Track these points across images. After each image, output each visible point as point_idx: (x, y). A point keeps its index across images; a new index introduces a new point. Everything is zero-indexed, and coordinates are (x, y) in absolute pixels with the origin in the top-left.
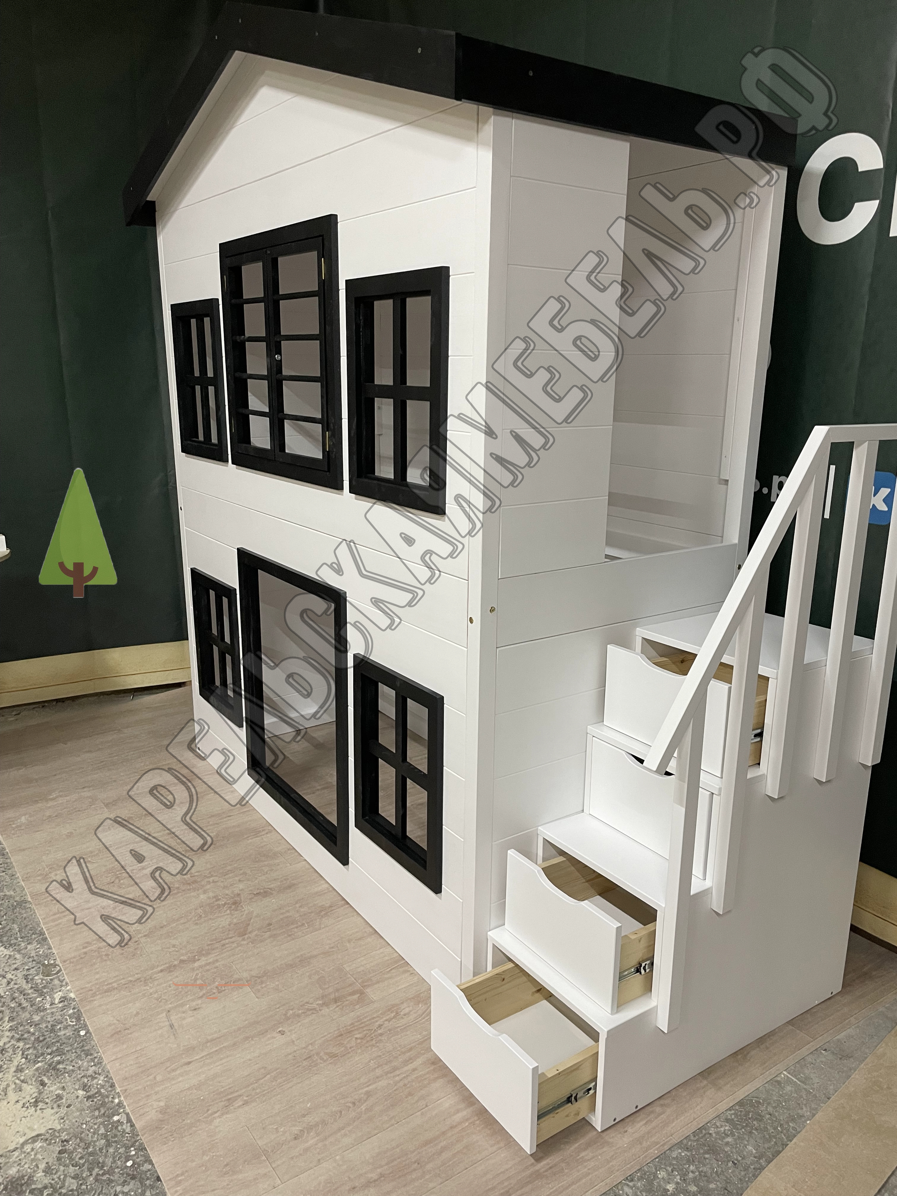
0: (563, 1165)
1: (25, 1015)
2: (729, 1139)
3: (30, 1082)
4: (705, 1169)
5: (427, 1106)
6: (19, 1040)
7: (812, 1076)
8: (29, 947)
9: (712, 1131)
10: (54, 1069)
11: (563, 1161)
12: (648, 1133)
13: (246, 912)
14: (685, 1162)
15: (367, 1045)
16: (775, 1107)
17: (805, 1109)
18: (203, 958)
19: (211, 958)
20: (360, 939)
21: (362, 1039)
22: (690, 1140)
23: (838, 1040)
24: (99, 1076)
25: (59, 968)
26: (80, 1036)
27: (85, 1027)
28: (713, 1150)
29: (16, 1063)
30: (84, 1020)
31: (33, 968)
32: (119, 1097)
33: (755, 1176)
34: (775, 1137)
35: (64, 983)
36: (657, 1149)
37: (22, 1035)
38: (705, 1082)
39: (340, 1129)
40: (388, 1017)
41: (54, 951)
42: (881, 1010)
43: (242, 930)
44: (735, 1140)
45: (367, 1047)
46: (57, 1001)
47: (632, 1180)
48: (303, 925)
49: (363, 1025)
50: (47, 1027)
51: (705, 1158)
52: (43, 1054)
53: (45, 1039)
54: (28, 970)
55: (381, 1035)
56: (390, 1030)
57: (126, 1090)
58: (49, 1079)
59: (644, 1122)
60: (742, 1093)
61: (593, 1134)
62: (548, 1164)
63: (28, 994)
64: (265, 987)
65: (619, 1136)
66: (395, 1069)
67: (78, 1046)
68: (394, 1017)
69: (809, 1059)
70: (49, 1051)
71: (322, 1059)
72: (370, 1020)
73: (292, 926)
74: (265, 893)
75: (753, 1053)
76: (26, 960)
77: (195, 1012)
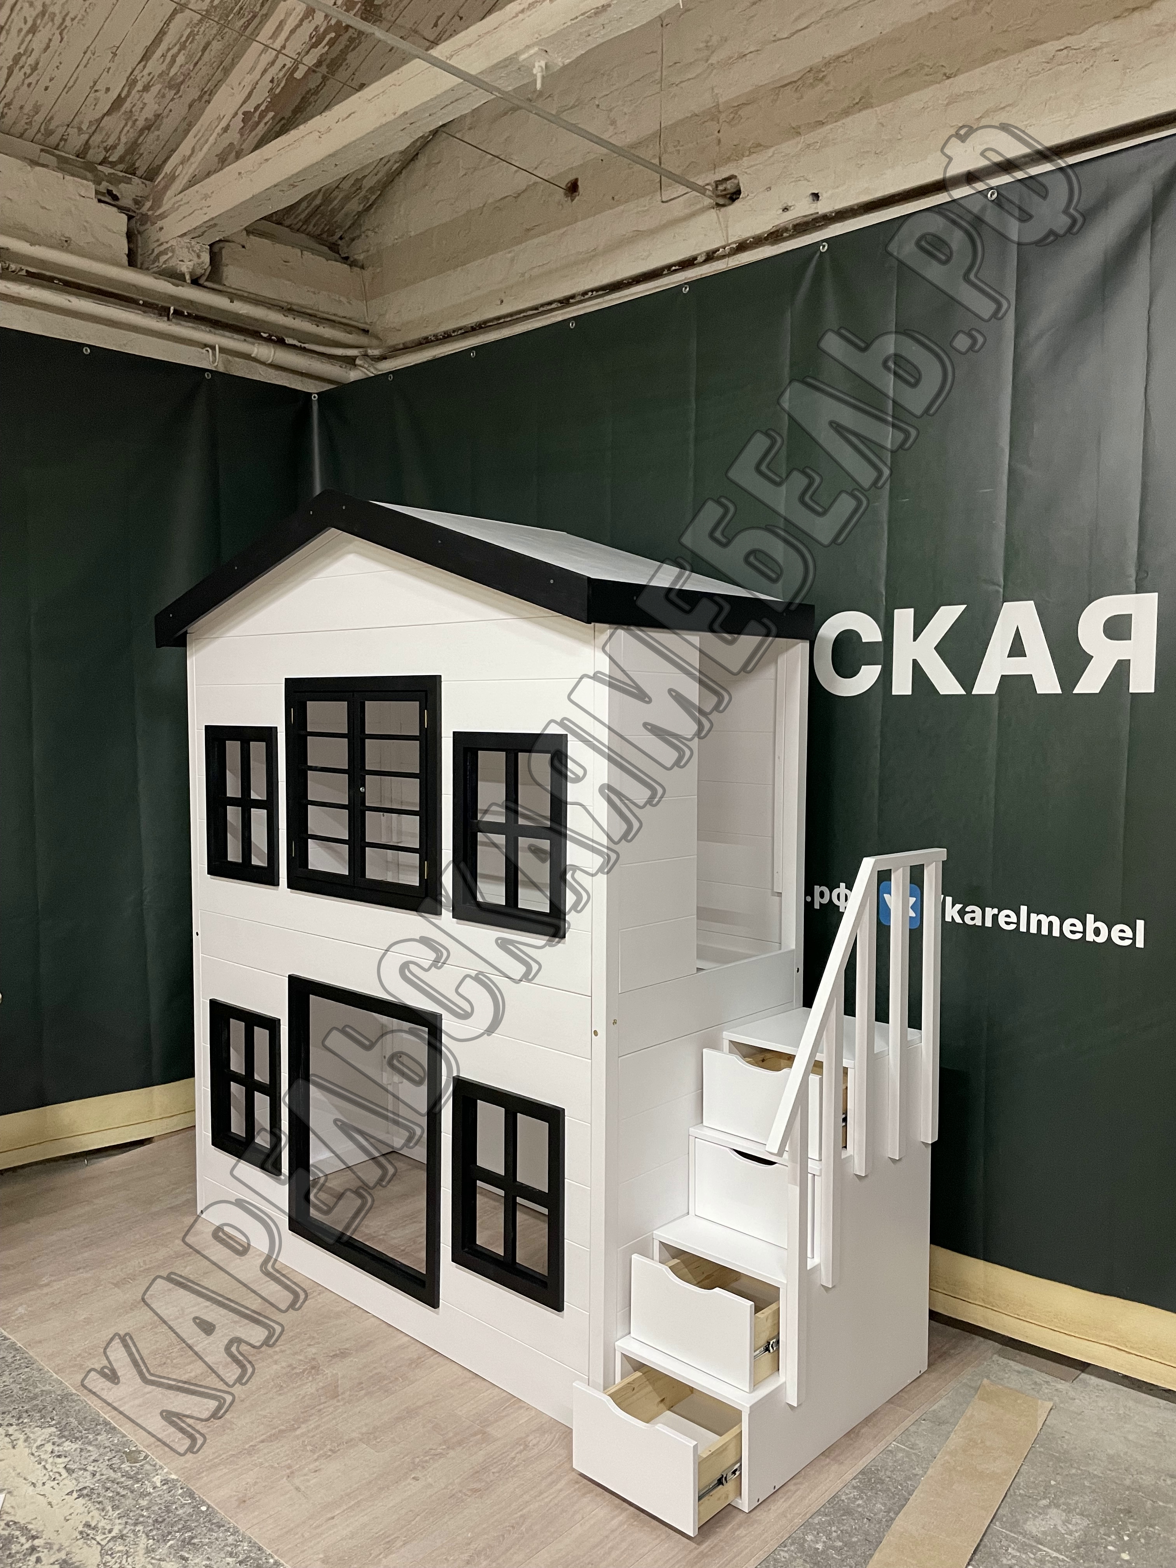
0: (723, 1544)
1: (129, 1502)
2: (860, 1502)
3: (168, 1559)
4: (845, 1528)
5: (583, 1518)
6: (136, 1524)
7: (917, 1442)
8: (99, 1438)
9: (843, 1497)
10: (189, 1543)
11: (721, 1541)
12: (789, 1507)
13: (330, 1375)
14: (826, 1525)
15: (507, 1476)
16: (892, 1471)
17: (917, 1469)
18: (303, 1426)
19: (312, 1424)
20: (462, 1385)
21: (499, 1472)
22: (827, 1508)
23: (934, 1411)
24: (242, 1544)
25: (144, 1454)
26: (203, 1512)
27: (203, 1503)
28: (848, 1512)
29: (142, 1546)
30: (199, 1497)
31: (114, 1457)
32: (272, 1557)
33: (888, 1527)
34: (897, 1494)
35: (158, 1467)
36: (801, 1519)
37: (137, 1520)
38: (828, 1460)
39: (507, 1550)
40: (518, 1450)
41: (130, 1437)
42: (964, 1381)
43: (333, 1392)
44: (864, 1502)
45: (507, 1479)
46: (159, 1484)
47: (785, 1546)
48: (397, 1379)
49: (495, 1461)
50: (160, 1509)
51: (843, 1519)
52: (169, 1533)
53: (164, 1520)
54: (109, 1460)
55: (517, 1466)
56: (524, 1461)
57: (278, 1550)
58: (189, 1553)
59: (783, 1500)
60: (861, 1464)
61: (741, 1517)
62: (709, 1545)
63: (122, 1483)
64: (381, 1441)
65: (765, 1514)
66: (541, 1493)
67: (205, 1520)
68: (524, 1449)
69: (913, 1429)
70: (176, 1529)
71: (466, 1495)
72: (501, 1454)
73: (386, 1382)
74: (343, 1354)
75: (863, 1431)
76: (102, 1450)
77: (317, 1473)
